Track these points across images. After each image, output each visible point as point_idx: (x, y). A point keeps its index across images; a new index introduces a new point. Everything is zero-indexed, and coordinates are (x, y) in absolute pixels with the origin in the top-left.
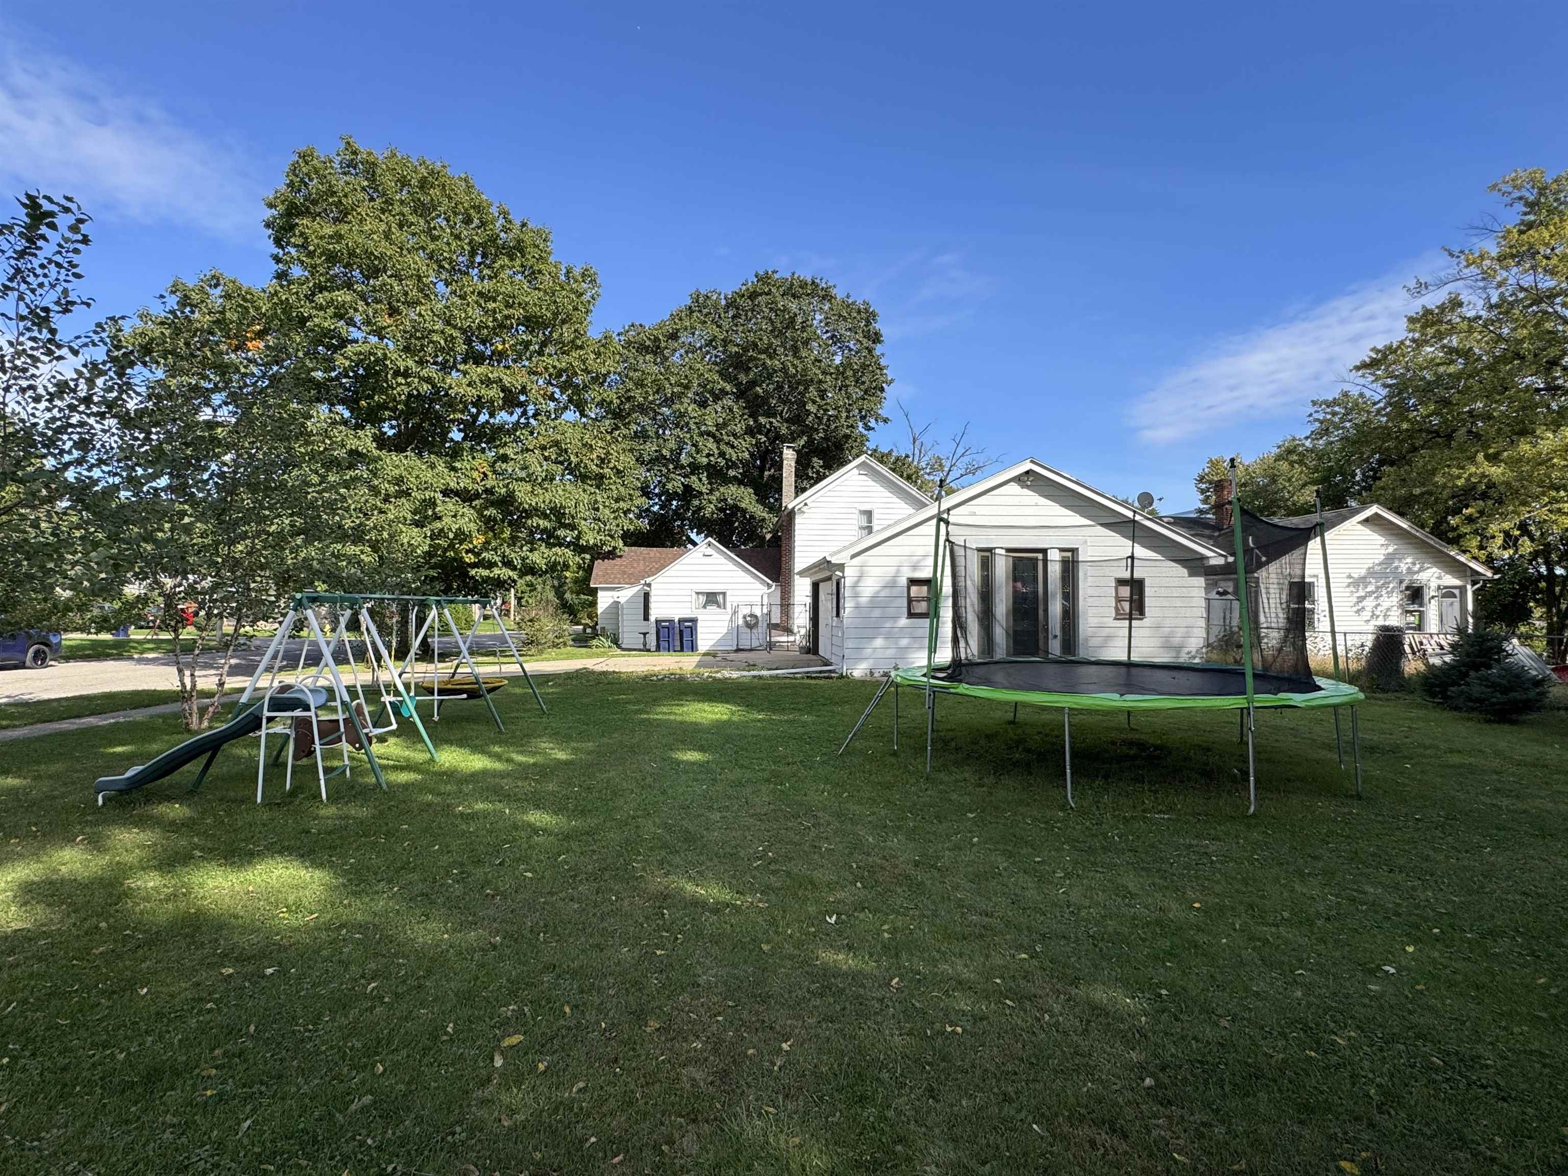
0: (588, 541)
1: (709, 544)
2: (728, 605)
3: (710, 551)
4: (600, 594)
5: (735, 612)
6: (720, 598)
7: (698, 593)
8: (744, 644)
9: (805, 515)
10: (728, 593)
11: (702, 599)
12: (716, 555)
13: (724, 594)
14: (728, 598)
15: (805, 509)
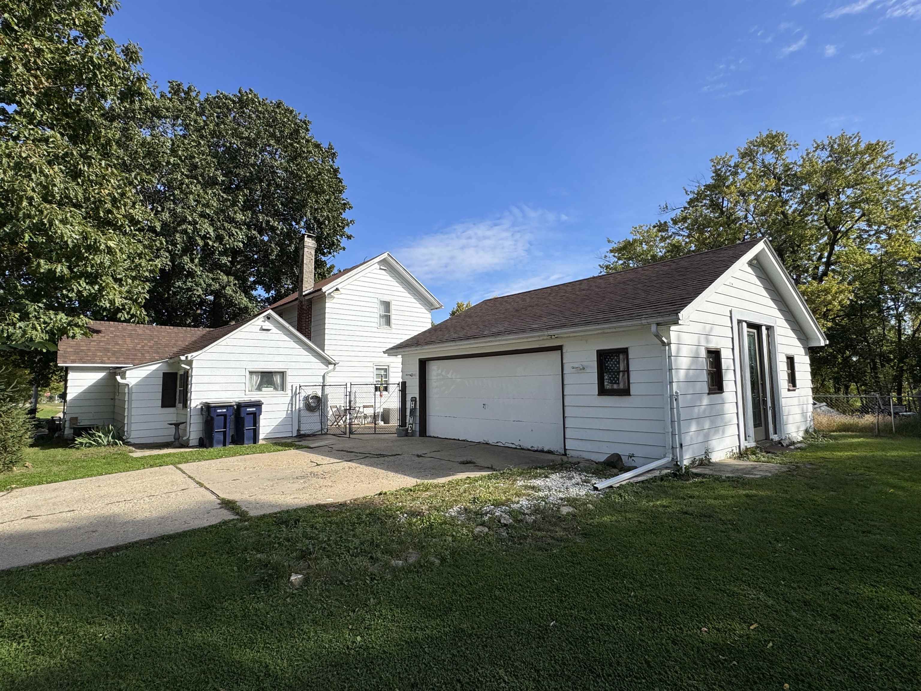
0: (112, 302)
1: (268, 318)
2: (289, 387)
3: (267, 325)
4: (71, 376)
5: (295, 395)
6: (278, 379)
7: (251, 373)
8: (306, 429)
9: (334, 301)
10: (289, 373)
11: (256, 380)
12: (274, 330)
13: (283, 374)
14: (289, 380)
15: (335, 294)
